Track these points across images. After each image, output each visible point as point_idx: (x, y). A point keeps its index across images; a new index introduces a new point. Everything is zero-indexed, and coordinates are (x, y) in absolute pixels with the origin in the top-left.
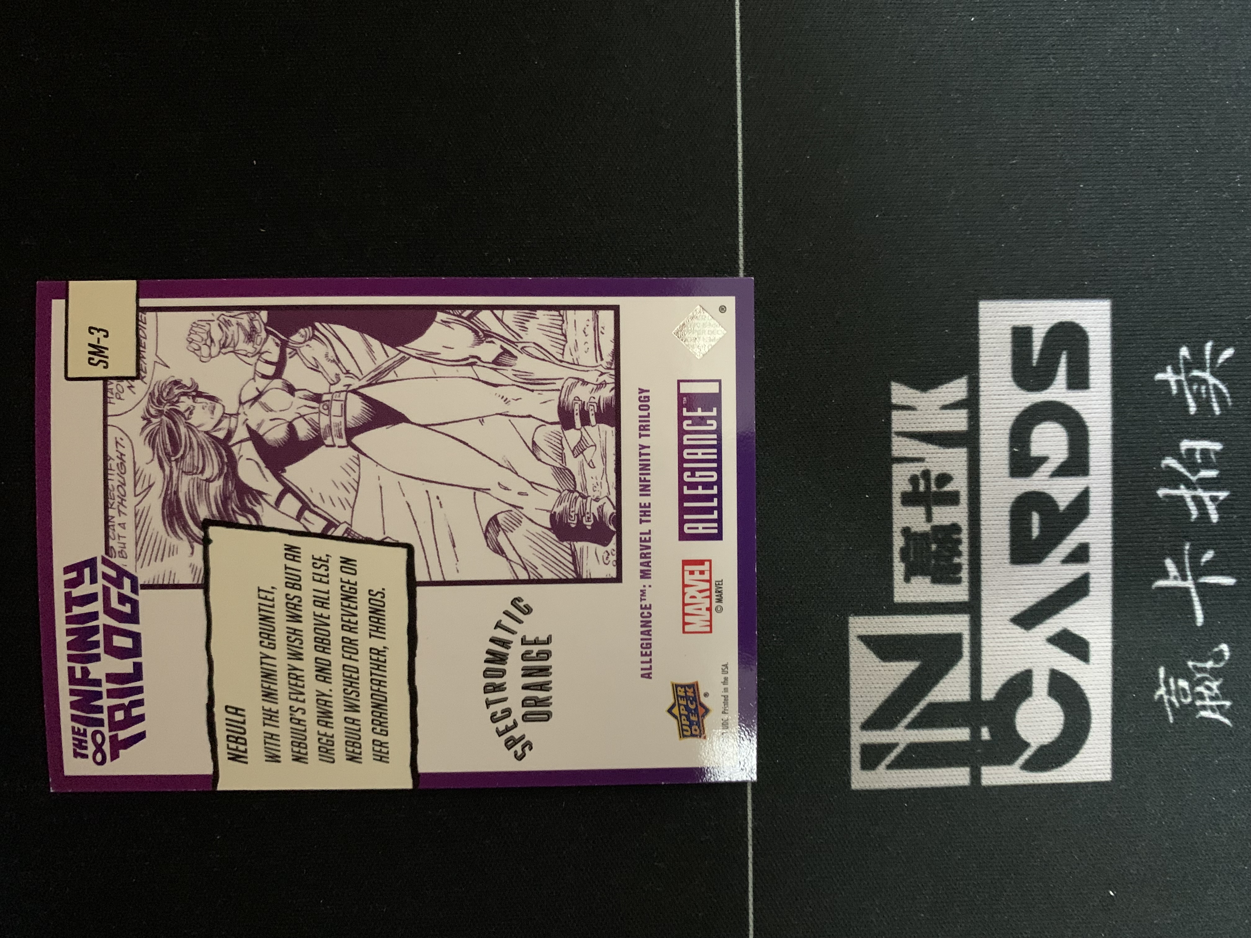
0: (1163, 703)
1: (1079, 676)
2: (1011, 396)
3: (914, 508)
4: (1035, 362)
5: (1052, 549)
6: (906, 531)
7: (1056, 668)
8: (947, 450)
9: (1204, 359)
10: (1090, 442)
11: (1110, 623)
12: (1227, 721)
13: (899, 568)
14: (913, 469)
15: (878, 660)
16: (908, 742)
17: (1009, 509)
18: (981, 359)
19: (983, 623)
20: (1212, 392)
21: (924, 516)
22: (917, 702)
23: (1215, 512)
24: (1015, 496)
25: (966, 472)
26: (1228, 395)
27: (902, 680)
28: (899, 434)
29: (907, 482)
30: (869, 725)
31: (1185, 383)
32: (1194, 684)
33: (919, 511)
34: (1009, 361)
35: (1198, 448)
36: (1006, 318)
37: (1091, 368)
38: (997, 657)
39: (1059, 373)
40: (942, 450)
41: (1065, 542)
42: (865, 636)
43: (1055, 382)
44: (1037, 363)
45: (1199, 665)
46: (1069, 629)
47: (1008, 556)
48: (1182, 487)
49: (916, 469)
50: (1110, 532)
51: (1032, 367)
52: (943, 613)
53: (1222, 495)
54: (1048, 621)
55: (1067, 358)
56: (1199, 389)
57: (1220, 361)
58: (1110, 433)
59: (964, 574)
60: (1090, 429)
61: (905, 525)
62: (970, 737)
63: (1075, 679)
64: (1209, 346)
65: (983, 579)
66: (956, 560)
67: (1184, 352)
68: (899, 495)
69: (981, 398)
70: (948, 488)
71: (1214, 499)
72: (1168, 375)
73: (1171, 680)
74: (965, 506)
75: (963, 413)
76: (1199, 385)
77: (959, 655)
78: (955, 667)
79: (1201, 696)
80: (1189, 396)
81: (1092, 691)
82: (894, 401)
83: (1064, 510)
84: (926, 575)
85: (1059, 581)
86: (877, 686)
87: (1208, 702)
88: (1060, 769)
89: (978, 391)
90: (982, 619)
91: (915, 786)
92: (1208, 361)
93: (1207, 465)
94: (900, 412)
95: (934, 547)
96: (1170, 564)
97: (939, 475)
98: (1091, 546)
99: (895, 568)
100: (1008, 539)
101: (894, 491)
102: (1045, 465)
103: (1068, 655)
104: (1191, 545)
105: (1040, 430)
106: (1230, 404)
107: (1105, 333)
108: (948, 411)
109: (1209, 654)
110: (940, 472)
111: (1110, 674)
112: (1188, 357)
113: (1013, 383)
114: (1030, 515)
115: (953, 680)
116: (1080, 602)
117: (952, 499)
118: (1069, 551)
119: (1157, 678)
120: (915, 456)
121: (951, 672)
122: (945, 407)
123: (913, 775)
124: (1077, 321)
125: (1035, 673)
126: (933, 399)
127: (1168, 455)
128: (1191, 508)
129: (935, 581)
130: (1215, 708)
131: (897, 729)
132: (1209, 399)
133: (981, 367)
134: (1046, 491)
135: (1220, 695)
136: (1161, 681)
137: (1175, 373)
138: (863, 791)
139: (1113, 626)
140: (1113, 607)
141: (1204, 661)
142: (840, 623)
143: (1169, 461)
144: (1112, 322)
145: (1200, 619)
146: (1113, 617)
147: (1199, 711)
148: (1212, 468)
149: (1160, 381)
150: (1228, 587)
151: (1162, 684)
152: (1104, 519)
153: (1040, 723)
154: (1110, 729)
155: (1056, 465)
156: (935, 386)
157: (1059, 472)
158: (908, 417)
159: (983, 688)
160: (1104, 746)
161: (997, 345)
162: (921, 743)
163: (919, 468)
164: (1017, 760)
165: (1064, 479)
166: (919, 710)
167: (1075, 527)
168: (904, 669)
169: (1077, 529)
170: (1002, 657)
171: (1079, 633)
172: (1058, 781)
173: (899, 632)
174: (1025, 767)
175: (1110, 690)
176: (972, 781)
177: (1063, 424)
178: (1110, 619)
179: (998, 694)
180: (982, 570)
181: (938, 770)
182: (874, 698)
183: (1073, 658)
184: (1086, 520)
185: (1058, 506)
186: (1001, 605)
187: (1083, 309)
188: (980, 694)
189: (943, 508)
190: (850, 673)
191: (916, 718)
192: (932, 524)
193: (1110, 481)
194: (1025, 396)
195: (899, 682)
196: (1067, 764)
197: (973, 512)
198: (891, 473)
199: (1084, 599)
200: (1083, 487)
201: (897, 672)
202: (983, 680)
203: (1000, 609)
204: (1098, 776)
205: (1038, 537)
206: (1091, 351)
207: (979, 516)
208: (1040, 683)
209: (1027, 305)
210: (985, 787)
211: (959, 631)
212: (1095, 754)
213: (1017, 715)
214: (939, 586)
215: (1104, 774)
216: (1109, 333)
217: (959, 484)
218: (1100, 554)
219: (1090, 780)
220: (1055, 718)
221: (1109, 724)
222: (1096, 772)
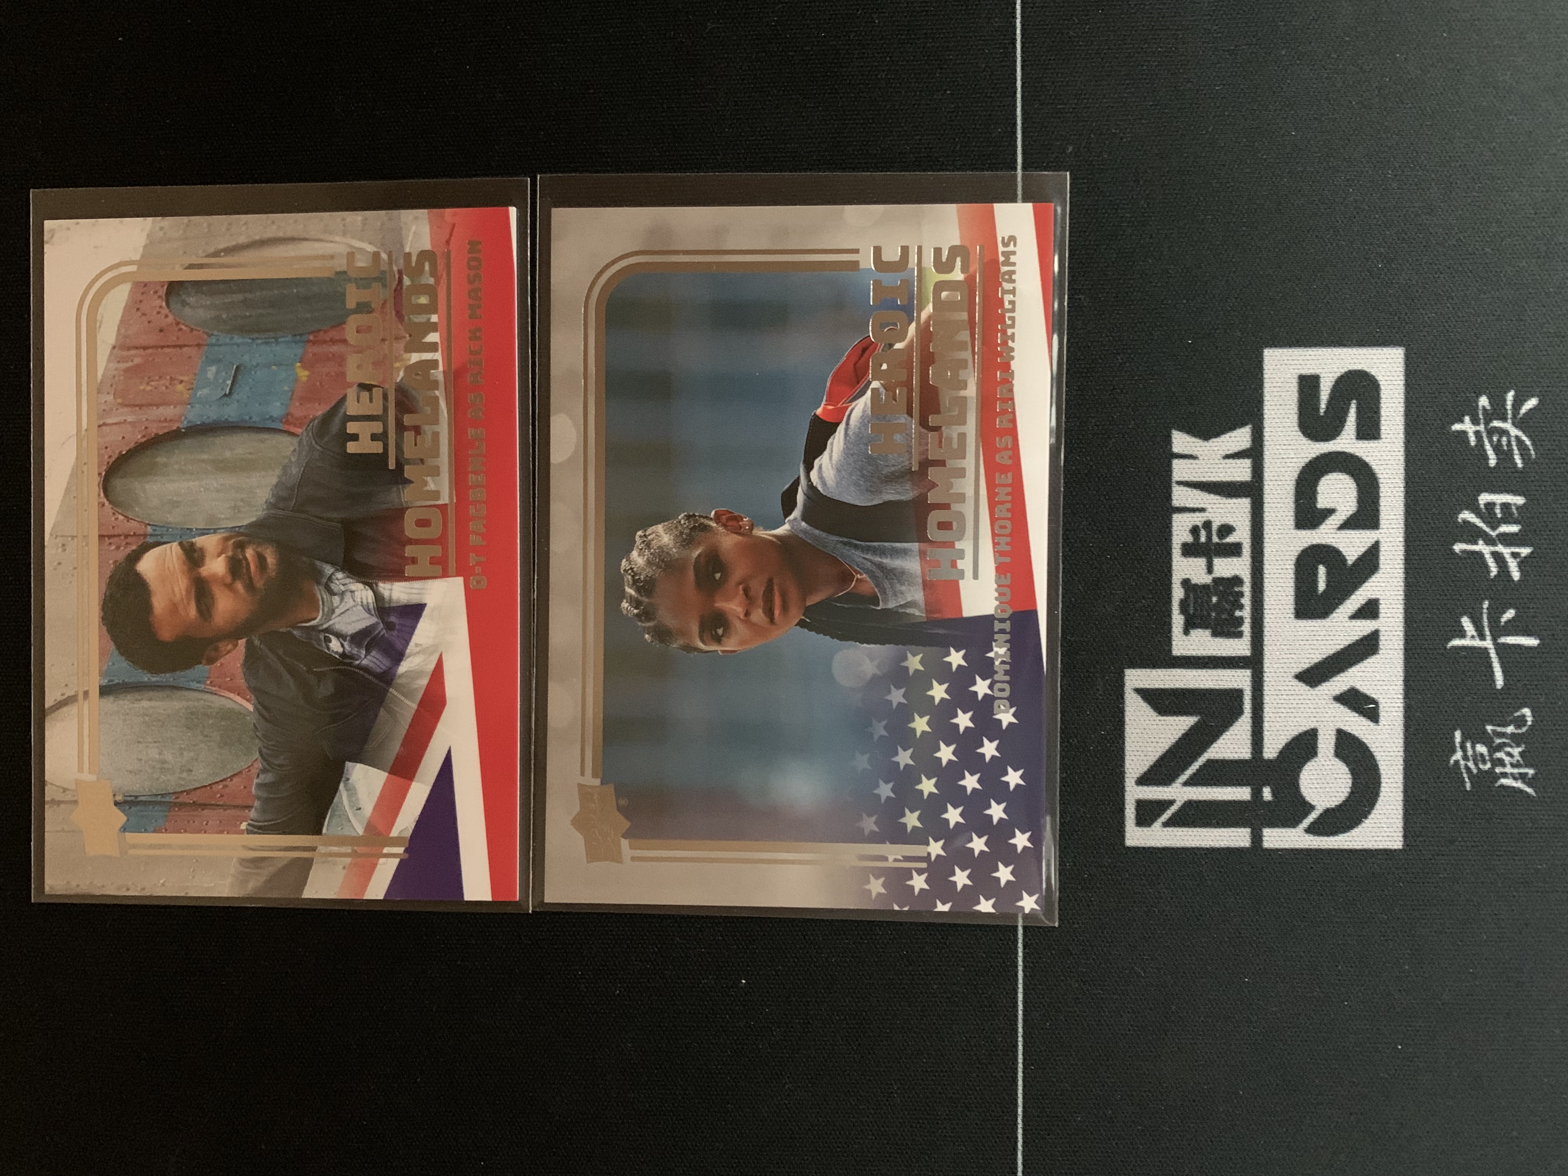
0: (1459, 769)
1: (1367, 736)
2: (1298, 447)
3: (1194, 559)
4: (1322, 411)
5: (1341, 603)
6: (1186, 583)
7: (1344, 728)
8: (1230, 501)
9: (1506, 410)
10: (1381, 495)
11: (1401, 683)
12: (1530, 790)
13: (1178, 620)
14: (1196, 519)
15: (1154, 714)
16: (1186, 799)
17: (1293, 562)
18: (1265, 408)
19: (1265, 679)
20: (1514, 443)
21: (1205, 568)
22: (1195, 758)
23: (1517, 569)
24: (1301, 549)
25: (1249, 524)
26: (1531, 448)
27: (1180, 735)
28: (1180, 483)
29: (1188, 532)
30: (1144, 780)
31: (1484, 435)
32: (1493, 749)
33: (1202, 562)
34: (1296, 410)
35: (1499, 502)
36: (1294, 367)
37: (1382, 419)
38: (1280, 715)
39: (1348, 423)
40: (1224, 500)
41: (1353, 597)
42: (1142, 689)
43: (1343, 433)
44: (1325, 412)
45: (1499, 729)
46: (1358, 687)
47: (1293, 611)
48: (1481, 542)
49: (1198, 519)
50: (1402, 588)
51: (1319, 417)
52: (1224, 668)
53: (1525, 551)
54: (1335, 679)
55: (1357, 408)
56: (1499, 441)
57: (1523, 411)
58: (1402, 485)
59: (1246, 628)
60: (1381, 481)
61: (1185, 577)
62: (1252, 797)
63: (1365, 741)
64: (1510, 396)
65: (1266, 633)
66: (1238, 613)
67: (1484, 401)
68: (1179, 546)
69: (1265, 449)
70: (1230, 539)
71: (1515, 555)
72: (1466, 426)
73: (1469, 745)
74: (1248, 558)
75: (1246, 463)
76: (1501, 437)
77: (1241, 712)
78: (1237, 724)
79: (1501, 762)
80: (1488, 447)
81: (1382, 754)
83: (1354, 565)
84: (1207, 628)
85: (1347, 638)
86: (1153, 740)
87: (1509, 770)
88: (1348, 834)
89: (1262, 441)
90: (1265, 675)
91: (1193, 846)
92: (1510, 412)
93: (1508, 518)
94: (1181, 460)
95: (1214, 599)
96: (1466, 623)
97: (1222, 526)
98: (1381, 602)
99: (1174, 621)
100: (1293, 593)
101: (1174, 542)
102: (1333, 517)
103: (1357, 715)
104: (1490, 605)
105: (1328, 482)
106: (1534, 457)
107: (1399, 382)
108: (1231, 460)
109: (1511, 718)
110: (1223, 523)
111: (1402, 735)
112: (1489, 408)
113: (1300, 433)
114: (1317, 568)
115: (1234, 737)
116: (1369, 660)
117: (1234, 550)
118: (1358, 606)
119: (1454, 742)
120: (1196, 506)
121: (1231, 728)
122: (1227, 457)
123: (1190, 833)
124: (1367, 370)
125: (1320, 732)
126: (1216, 449)
127: (1467, 509)
128: (1490, 564)
129: (1215, 634)
130: (1517, 776)
131: (1174, 785)
132: (1511, 450)
133: (1265, 416)
134: (1334, 545)
135: (1522, 762)
136: (1458, 745)
137: (1473, 423)
138: (1138, 848)
139: (1405, 685)
140: (1406, 667)
141: (1504, 726)
142: (1117, 675)
143: (1467, 516)
144: (1406, 370)
145: (1500, 681)
146: (1406, 677)
147: (1499, 778)
148: (1515, 523)
149: (1457, 431)
150: (1530, 649)
151: (1458, 749)
152: (1396, 575)
153: (1326, 785)
154: (1401, 795)
155: (1344, 518)
156: (1217, 435)
157: (1348, 525)
158: (1190, 466)
159: (1265, 746)
160: (1395, 811)
161: (1283, 394)
162: (1200, 801)
163: (1200, 519)
164: (1301, 822)
165: (1352, 532)
166: (1197, 767)
167: (1364, 582)
168: (1182, 724)
169: (1366, 584)
170: (1285, 714)
171: (1368, 693)
172: (1346, 847)
173: (1177, 686)
174: (1310, 830)
175: (1402, 754)
176: (1253, 842)
177: (1352, 476)
178: (1402, 678)
179: (1281, 752)
180: (1265, 624)
181: (1217, 830)
182: (1150, 753)
183: (1362, 718)
184: (1376, 575)
185: (1346, 560)
186: (1285, 660)
187: (1374, 357)
188: (1261, 752)
189: (1225, 560)
190: (1126, 726)
191: (1194, 774)
192: (1213, 575)
193: (1402, 535)
194: (1313, 446)
195: (1177, 737)
196: (1356, 829)
197: (1257, 564)
198: (1171, 523)
199: (1374, 657)
200: (1373, 541)
201: (1175, 727)
202: (1266, 738)
203: (1283, 665)
204: (1388, 843)
205: (1324, 591)
206: (1383, 401)
207: (1262, 569)
208: (1326, 744)
209: (1315, 353)
210: (1267, 849)
211: (1240, 687)
212: (1386, 820)
213: (1302, 776)
214: (1220, 641)
215: (1395, 842)
216: (1403, 382)
217: (1242, 535)
218: (1391, 610)
219: (1381, 847)
220: (1343, 780)
221: (1401, 788)
222: (1386, 838)
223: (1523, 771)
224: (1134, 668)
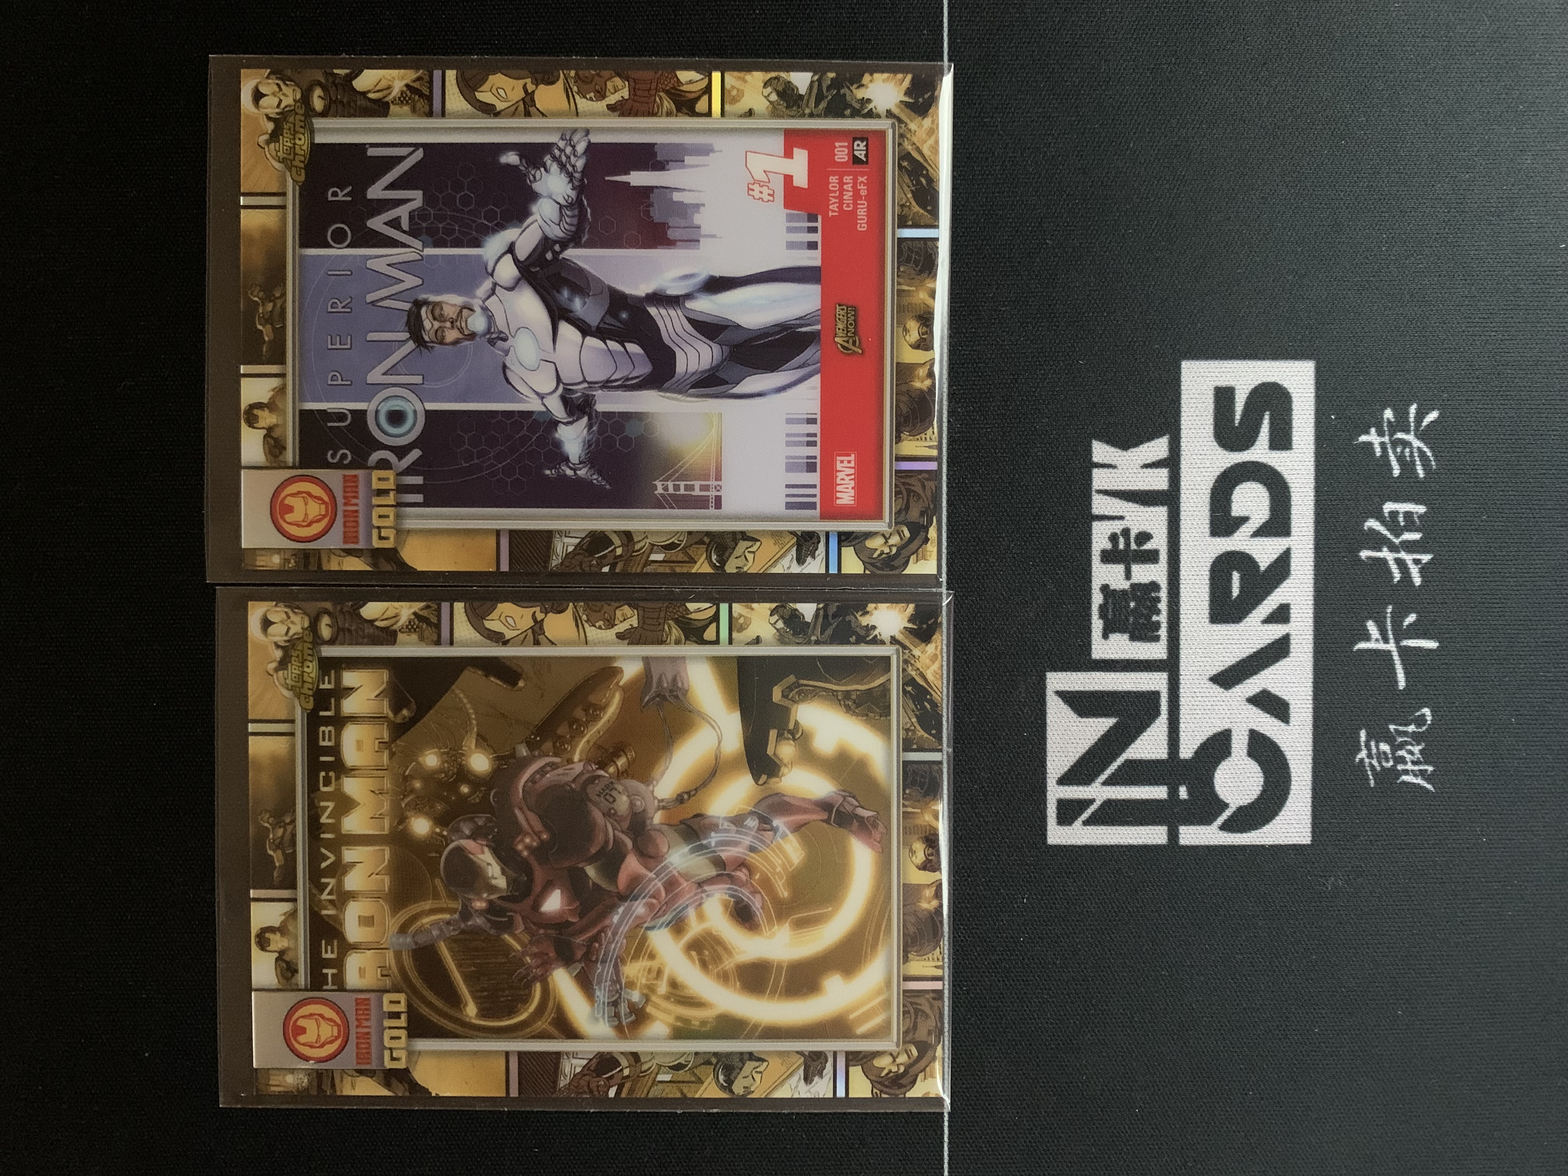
0: (1365, 766)
1: (1278, 736)
2: (1214, 456)
3: (1114, 566)
4: (1237, 422)
5: (1254, 608)
6: (1105, 589)
7: (1256, 729)
8: (1147, 509)
9: (1409, 422)
10: (1292, 503)
11: (1311, 684)
12: (1429, 786)
13: (1097, 625)
14: (1114, 527)
15: (1076, 716)
16: (1105, 798)
17: (1209, 568)
18: (1182, 419)
19: (1181, 681)
20: (1416, 454)
21: (1123, 574)
22: (1114, 758)
23: (1418, 575)
24: (1216, 555)
25: (1166, 531)
26: (1432, 458)
27: (1099, 736)
28: (1099, 492)
29: (1107, 540)
30: (1065, 780)
31: (1389, 446)
32: (1395, 748)
33: (1120, 568)
34: (1212, 420)
35: (1402, 510)
36: (1210, 379)
37: (1294, 430)
38: (1195, 716)
39: (1262, 434)
40: (1142, 509)
41: (1265, 602)
42: (1062, 692)
43: (1257, 443)
44: (1240, 423)
45: (1401, 728)
46: (1270, 689)
47: (1207, 615)
48: (1385, 549)
49: (1117, 527)
50: (1312, 594)
51: (1234, 428)
52: (1142, 671)
53: (1426, 558)
54: (1248, 681)
55: (1270, 419)
56: (1402, 452)
57: (1425, 423)
58: (1312, 494)
59: (1163, 632)
60: (1292, 490)
61: (1104, 583)
62: (1169, 796)
63: (1276, 740)
64: (1413, 409)
65: (1182, 637)
66: (1155, 618)
67: (1388, 414)
68: (1099, 553)
69: (1182, 458)
70: (1148, 546)
71: (1417, 562)
72: (1372, 437)
73: (1373, 744)
74: (1166, 565)
75: (1164, 472)
76: (1404, 448)
77: (1158, 714)
78: (1153, 725)
79: (1402, 760)
80: (1392, 458)
81: (1292, 753)
82: (1095, 459)
83: (1265, 571)
84: (1125, 632)
85: (1259, 641)
86: (1074, 742)
87: (1410, 767)
88: (1260, 831)
89: (1179, 450)
90: (1181, 677)
91: (1112, 843)
92: (1412, 424)
93: (1410, 526)
94: (1101, 469)
95: (1132, 604)
96: (1371, 626)
97: (1140, 533)
98: (1292, 607)
99: (1093, 625)
100: (1208, 599)
101: (1093, 549)
102: (1247, 525)
103: (1268, 716)
104: (1393, 609)
105: (1242, 491)
106: (1434, 467)
107: (1310, 395)
108: (1149, 470)
109: (1411, 718)
110: (1141, 530)
111: (1311, 736)
112: (1393, 420)
113: (1215, 444)
114: (1231, 575)
115: (1151, 737)
116: (1280, 663)
117: (1152, 557)
118: (1270, 610)
119: (1359, 742)
120: (1114, 514)
121: (1148, 729)
122: (1146, 466)
123: (1110, 831)
124: (1280, 382)
125: (1234, 733)
126: (1134, 458)
127: (1372, 517)
128: (1393, 570)
129: (1133, 638)
130: (1418, 773)
131: (1093, 785)
132: (1413, 462)
133: (1182, 427)
134: (1247, 551)
135: (1422, 760)
136: (1363, 744)
137: (1379, 435)
138: (1060, 846)
139: (1314, 687)
140: (1314, 669)
141: (1406, 725)
142: (1038, 678)
143: (1372, 524)
144: (1316, 383)
145: (1402, 684)
146: (1314, 678)
147: (1401, 775)
148: (1416, 531)
149: (1364, 442)
150: (1430, 650)
151: (1363, 748)
152: (1306, 581)
153: (1239, 784)
154: (1310, 792)
155: (1258, 526)
156: (1136, 445)
157: (1260, 533)
158: (1109, 475)
159: (1181, 747)
160: (1304, 808)
161: (1199, 406)
162: (1119, 800)
163: (1119, 526)
164: (1215, 820)
165: (1265, 539)
166: (1116, 767)
167: (1276, 588)
168: (1101, 725)
169: (1278, 590)
170: (1200, 716)
171: (1279, 694)
172: (1258, 843)
173: (1097, 688)
174: (1223, 828)
175: (1311, 753)
176: (1169, 839)
177: (1265, 485)
178: (1311, 680)
179: (1196, 753)
180: (1181, 628)
181: (1136, 828)
182: (1071, 754)
183: (1273, 719)
184: (1288, 581)
185: (1259, 567)
186: (1201, 664)
187: (1287, 370)
188: (1178, 753)
189: (1143, 566)
190: (1048, 728)
191: (1113, 774)
192: (1131, 581)
193: (1312, 542)
194: (1227, 456)
195: (1096, 738)
196: (1267, 826)
197: (1173, 570)
198: (1091, 530)
199: (1285, 660)
200: (1285, 548)
201: (1095, 728)
202: (1182, 739)
203: (1198, 668)
204: (1297, 839)
205: (1238, 596)
206: (1294, 413)
207: (1179, 575)
208: (1239, 743)
209: (1231, 365)
210: (1183, 846)
211: (1157, 689)
212: (1295, 817)
213: (1216, 775)
214: (1137, 644)
215: (1305, 838)
216: (1313, 395)
217: (1159, 542)
218: (1303, 615)
219: (1290, 843)
220: (1255, 779)
221: (1310, 787)
222: (1295, 834)
223: (1422, 768)
224: (1055, 671)
